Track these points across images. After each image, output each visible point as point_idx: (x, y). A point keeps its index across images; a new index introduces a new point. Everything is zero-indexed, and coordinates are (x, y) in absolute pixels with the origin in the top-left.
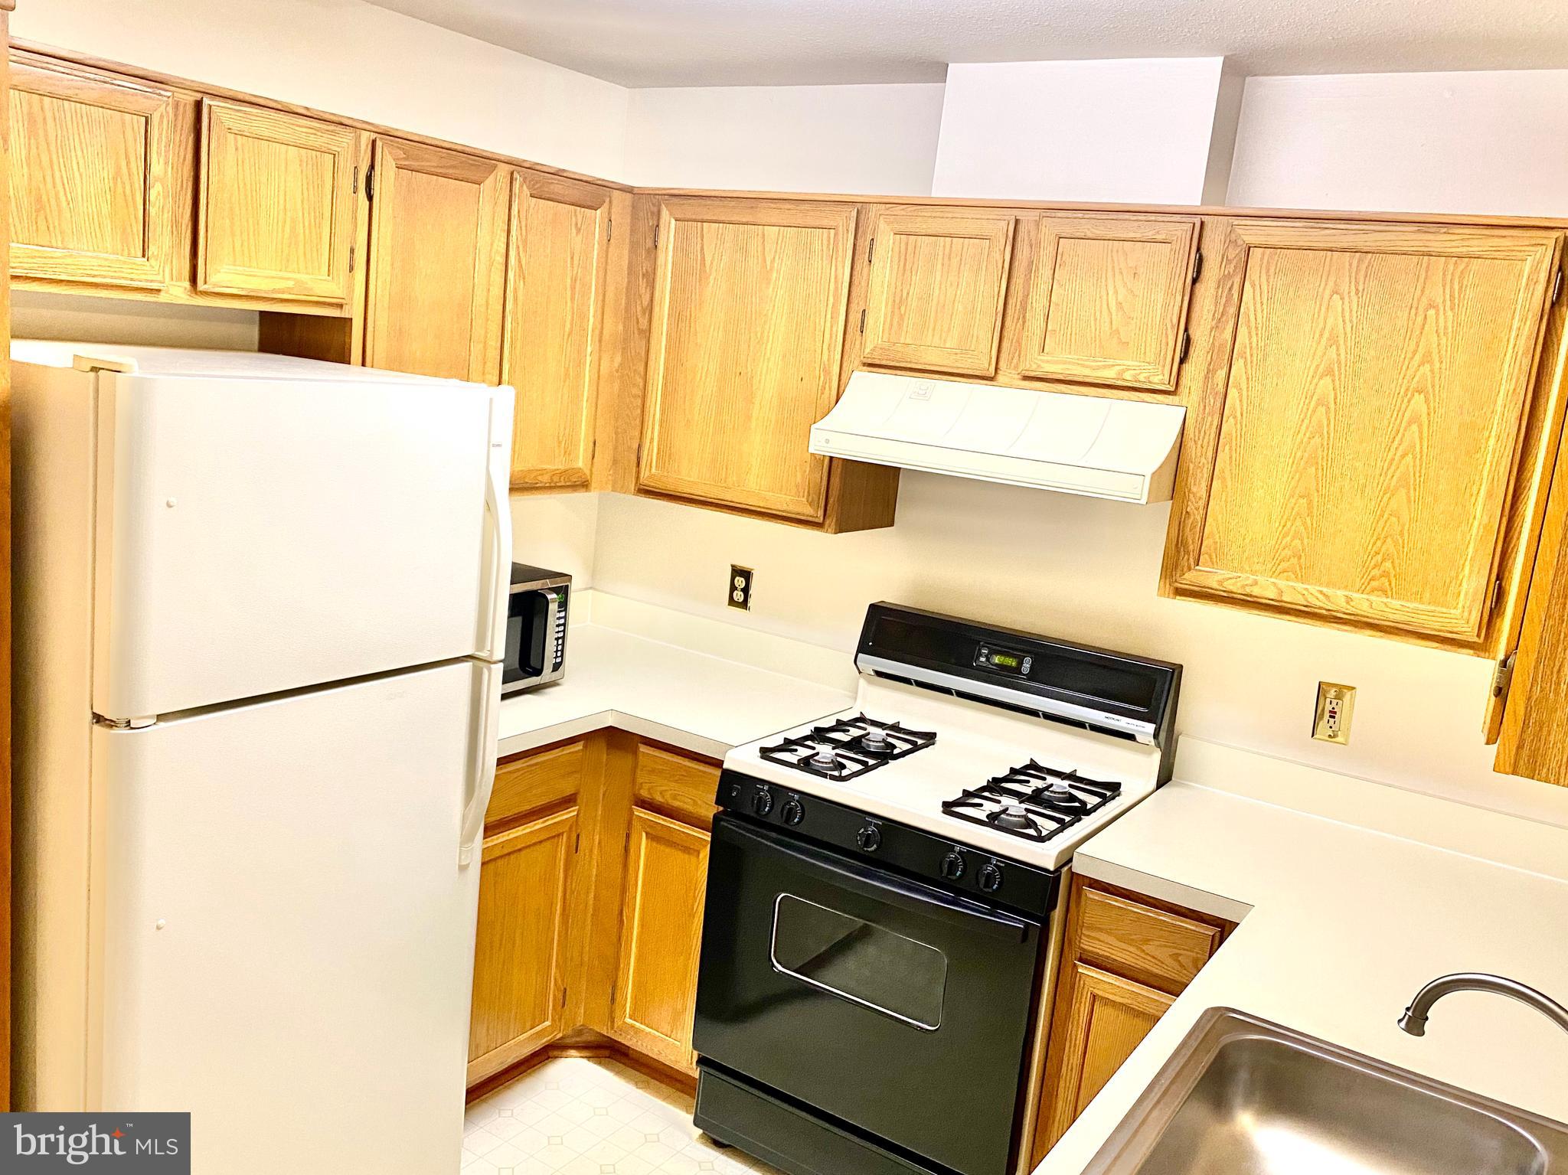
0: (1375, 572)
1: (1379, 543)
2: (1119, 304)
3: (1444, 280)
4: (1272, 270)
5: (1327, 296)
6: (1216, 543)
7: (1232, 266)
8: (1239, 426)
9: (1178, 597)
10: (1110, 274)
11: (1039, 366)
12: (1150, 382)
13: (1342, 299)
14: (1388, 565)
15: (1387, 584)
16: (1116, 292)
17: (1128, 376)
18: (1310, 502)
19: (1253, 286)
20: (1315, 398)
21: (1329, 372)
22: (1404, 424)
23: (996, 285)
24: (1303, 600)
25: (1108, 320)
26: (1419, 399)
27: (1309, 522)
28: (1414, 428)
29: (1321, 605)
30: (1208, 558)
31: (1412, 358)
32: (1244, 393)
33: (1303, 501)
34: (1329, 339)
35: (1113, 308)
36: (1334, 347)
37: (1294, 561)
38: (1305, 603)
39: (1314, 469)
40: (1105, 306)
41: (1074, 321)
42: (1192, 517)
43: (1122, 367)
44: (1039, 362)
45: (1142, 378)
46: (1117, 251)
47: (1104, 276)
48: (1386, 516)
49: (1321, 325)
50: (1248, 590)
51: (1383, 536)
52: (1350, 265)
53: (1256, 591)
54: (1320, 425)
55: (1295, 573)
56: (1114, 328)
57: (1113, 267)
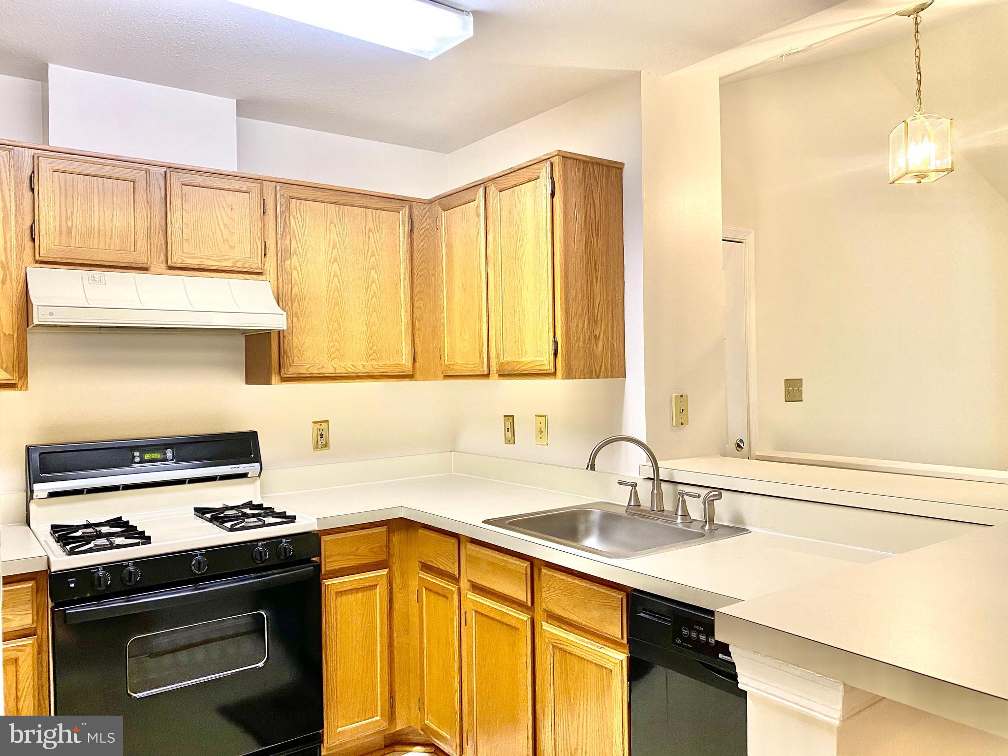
0: (370, 352)
1: (370, 338)
2: (225, 225)
3: (373, 219)
4: (302, 211)
5: (328, 225)
6: (300, 350)
7: (284, 207)
8: (300, 289)
9: (283, 383)
10: (217, 208)
11: (183, 261)
12: (252, 268)
13: (335, 226)
14: (375, 348)
15: (376, 356)
16: (222, 218)
17: (239, 264)
18: (339, 324)
19: (294, 218)
20: (332, 274)
21: (336, 260)
22: (370, 284)
23: (144, 210)
24: (345, 370)
25: (220, 234)
26: (373, 272)
27: (340, 333)
28: (374, 284)
29: (352, 371)
30: (298, 359)
31: (367, 254)
32: (300, 272)
33: (336, 323)
34: (333, 245)
35: (222, 227)
36: (336, 249)
37: (337, 352)
38: (346, 372)
39: (337, 307)
40: (217, 226)
41: (200, 234)
42: (287, 338)
43: (234, 260)
44: (183, 258)
45: (246, 265)
46: (219, 195)
47: (213, 208)
48: (370, 325)
49: (328, 239)
50: (321, 371)
51: (371, 335)
52: (336, 210)
53: (323, 371)
54: (337, 287)
55: (338, 358)
56: (224, 239)
57: (218, 204)
